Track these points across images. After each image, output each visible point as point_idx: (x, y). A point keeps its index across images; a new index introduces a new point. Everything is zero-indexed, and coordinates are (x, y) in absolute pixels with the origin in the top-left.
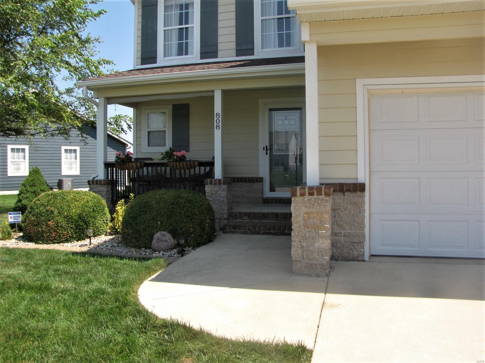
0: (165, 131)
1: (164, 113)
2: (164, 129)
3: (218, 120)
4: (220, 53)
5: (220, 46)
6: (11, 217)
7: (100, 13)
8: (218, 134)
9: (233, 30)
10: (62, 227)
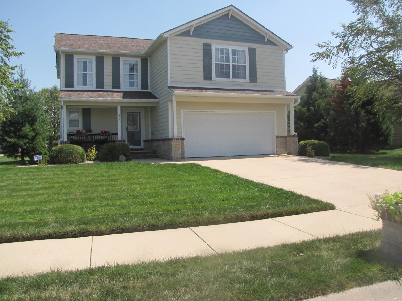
0: (79, 120)
1: (78, 112)
2: (78, 119)
3: (119, 117)
4: (105, 87)
5: (105, 84)
6: (36, 158)
7: (21, 54)
8: (119, 123)
9: (111, 77)
10: (77, 157)
